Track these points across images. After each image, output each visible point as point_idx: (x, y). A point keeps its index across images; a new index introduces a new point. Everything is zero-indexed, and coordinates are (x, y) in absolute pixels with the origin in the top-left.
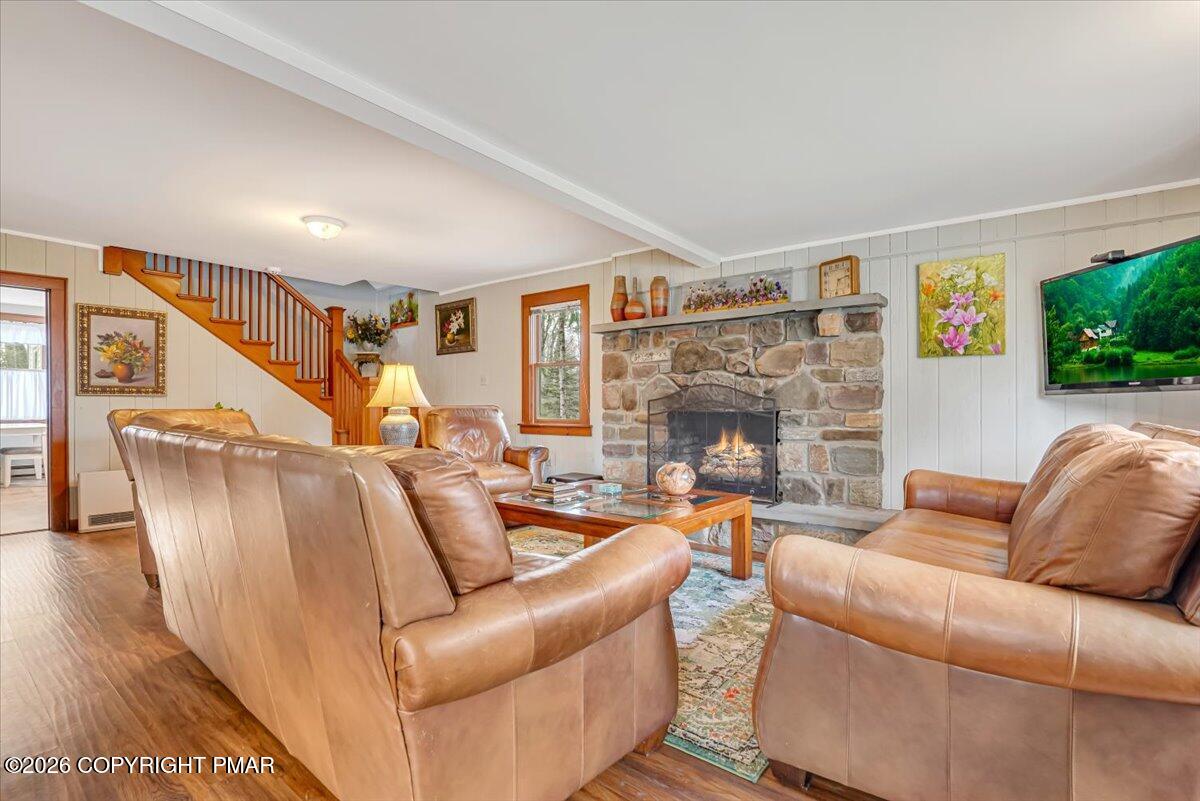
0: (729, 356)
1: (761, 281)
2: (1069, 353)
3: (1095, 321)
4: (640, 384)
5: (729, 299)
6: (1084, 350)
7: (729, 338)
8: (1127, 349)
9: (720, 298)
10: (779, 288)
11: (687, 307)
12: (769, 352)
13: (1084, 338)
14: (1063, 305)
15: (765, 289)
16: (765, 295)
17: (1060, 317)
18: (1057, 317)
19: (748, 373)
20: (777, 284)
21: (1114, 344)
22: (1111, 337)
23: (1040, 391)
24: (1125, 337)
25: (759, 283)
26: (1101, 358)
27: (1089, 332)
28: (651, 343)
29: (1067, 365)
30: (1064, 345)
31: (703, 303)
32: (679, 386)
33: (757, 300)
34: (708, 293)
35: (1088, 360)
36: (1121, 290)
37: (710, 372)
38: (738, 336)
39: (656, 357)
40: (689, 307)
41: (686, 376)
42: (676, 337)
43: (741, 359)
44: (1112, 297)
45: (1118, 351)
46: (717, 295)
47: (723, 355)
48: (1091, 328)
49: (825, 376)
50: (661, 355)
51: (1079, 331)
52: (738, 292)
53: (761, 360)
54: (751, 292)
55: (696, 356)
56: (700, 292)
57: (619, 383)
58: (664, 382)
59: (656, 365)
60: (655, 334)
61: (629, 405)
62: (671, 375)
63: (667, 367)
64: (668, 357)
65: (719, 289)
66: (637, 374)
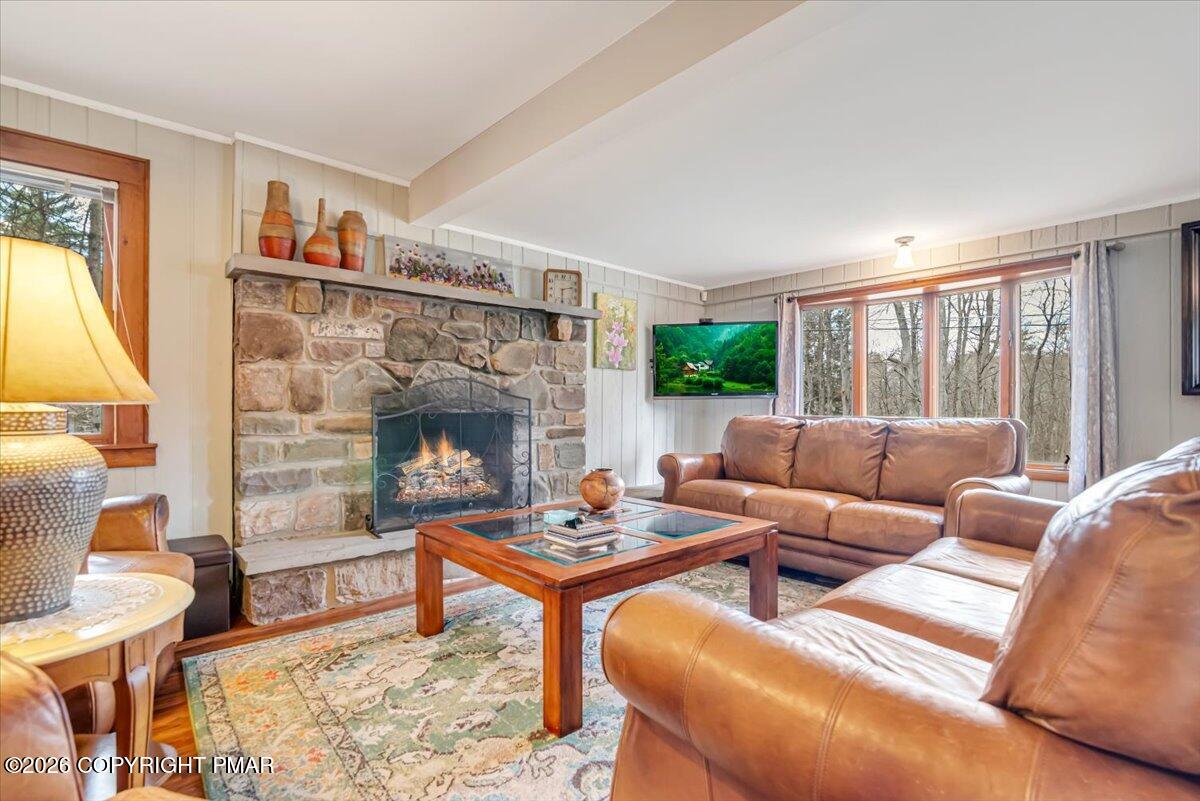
0: (464, 345)
1: (485, 266)
2: (672, 377)
3: (696, 359)
4: (329, 372)
5: (451, 276)
6: (686, 376)
7: (463, 324)
8: (719, 379)
9: (440, 270)
10: (503, 280)
11: (396, 270)
12: (506, 348)
13: (686, 368)
14: (670, 344)
15: (490, 276)
16: (490, 283)
17: (667, 351)
18: (664, 351)
19: (484, 369)
20: (501, 275)
21: (709, 375)
22: (708, 370)
23: (647, 396)
24: (718, 372)
25: (482, 268)
26: (699, 382)
27: (691, 365)
28: (349, 307)
29: (671, 384)
30: (668, 370)
31: (416, 270)
32: (398, 379)
33: (484, 287)
34: (424, 260)
35: (689, 382)
36: (718, 343)
37: (441, 364)
38: (474, 324)
39: (360, 333)
40: (399, 271)
41: (408, 365)
42: (392, 309)
43: (479, 351)
44: (709, 345)
45: (713, 379)
46: (437, 267)
47: (456, 342)
48: (693, 362)
49: (553, 379)
50: (369, 331)
51: (683, 364)
52: (461, 270)
53: (499, 355)
54: (475, 275)
55: (422, 340)
56: (412, 255)
57: (281, 366)
58: (375, 371)
59: (359, 344)
60: (358, 297)
61: (307, 404)
62: (383, 361)
63: (378, 349)
64: (380, 335)
65: (437, 261)
66: (324, 354)
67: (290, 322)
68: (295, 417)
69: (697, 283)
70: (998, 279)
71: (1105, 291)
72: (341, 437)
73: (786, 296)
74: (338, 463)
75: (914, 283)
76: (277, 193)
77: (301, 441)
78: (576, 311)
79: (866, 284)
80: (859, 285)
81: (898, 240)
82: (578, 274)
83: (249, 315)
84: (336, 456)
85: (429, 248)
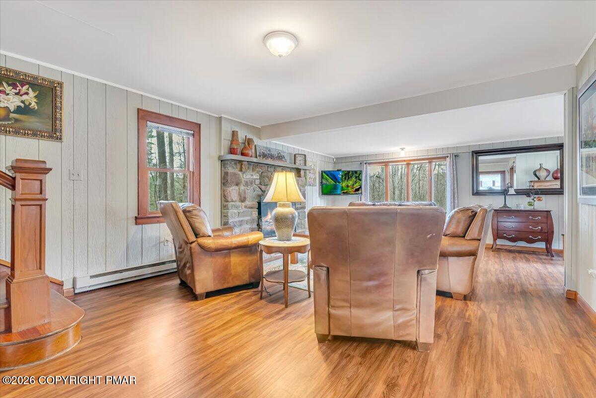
1: (280, 153)
4: (247, 189)
5: (272, 157)
10: (284, 158)
15: (281, 156)
16: (281, 159)
20: (284, 156)
28: (252, 169)
31: (264, 156)
32: (262, 191)
33: (280, 161)
34: (265, 152)
39: (254, 177)
40: (260, 156)
41: (265, 187)
42: (261, 169)
46: (269, 154)
50: (256, 176)
52: (274, 155)
54: (278, 156)
56: (263, 151)
57: (237, 188)
58: (258, 189)
59: (254, 181)
60: (253, 165)
61: (243, 200)
62: (259, 186)
63: (258, 182)
64: (258, 178)
65: (269, 152)
66: (247, 184)
67: (239, 174)
68: (240, 204)
69: (333, 155)
70: (427, 161)
71: (454, 167)
72: (250, 210)
73: (365, 162)
74: (249, 218)
75: (404, 161)
76: (234, 134)
77: (242, 211)
78: (305, 168)
79: (390, 160)
80: (388, 160)
81: (401, 149)
82: (305, 155)
83: (231, 172)
84: (249, 216)
85: (267, 148)
